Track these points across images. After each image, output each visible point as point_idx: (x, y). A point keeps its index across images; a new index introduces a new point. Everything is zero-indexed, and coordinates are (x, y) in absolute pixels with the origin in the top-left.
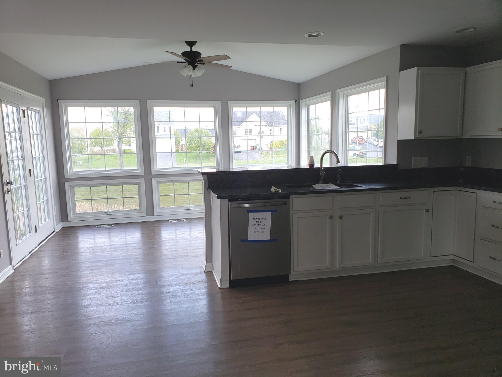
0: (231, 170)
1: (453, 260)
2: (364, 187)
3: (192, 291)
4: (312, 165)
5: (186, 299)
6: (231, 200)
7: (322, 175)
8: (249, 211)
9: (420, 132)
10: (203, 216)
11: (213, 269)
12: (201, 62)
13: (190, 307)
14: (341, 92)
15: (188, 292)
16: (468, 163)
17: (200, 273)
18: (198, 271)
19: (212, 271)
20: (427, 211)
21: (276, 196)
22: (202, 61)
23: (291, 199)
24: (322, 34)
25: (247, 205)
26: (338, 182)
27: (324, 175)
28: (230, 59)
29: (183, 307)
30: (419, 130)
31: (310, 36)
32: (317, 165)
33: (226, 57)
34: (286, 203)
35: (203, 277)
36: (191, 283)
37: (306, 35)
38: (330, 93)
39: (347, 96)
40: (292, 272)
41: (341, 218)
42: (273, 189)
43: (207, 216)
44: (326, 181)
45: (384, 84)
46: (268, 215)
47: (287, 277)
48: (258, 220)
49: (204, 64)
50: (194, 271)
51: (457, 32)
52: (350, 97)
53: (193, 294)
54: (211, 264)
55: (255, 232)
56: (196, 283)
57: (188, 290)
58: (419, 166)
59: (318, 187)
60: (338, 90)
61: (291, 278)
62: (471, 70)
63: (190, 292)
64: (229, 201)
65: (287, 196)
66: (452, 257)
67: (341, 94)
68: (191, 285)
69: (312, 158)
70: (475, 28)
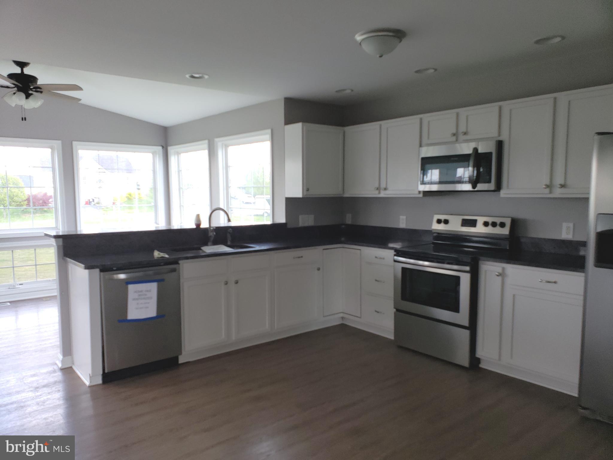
0: (79, 233)
1: (343, 318)
2: (257, 247)
3: (47, 396)
4: (198, 225)
5: (42, 407)
6: (104, 269)
7: (210, 236)
8: (128, 282)
9: (308, 190)
10: (56, 293)
11: (73, 364)
12: (39, 90)
13: (51, 417)
14: (219, 142)
15: (42, 399)
16: (349, 220)
17: (54, 371)
18: (50, 369)
19: (71, 367)
20: (319, 269)
21: (162, 262)
22: (40, 88)
23: (181, 265)
24: (206, 77)
25: (122, 276)
26: (229, 243)
27: (213, 236)
28: (82, 91)
29: (40, 418)
30: (306, 188)
31: (192, 77)
32: (205, 225)
33: (77, 88)
34: (174, 270)
35: (59, 376)
36: (44, 386)
37: (187, 76)
38: (206, 141)
39: (227, 146)
40: (183, 352)
41: (237, 282)
42: (157, 254)
43: (63, 293)
44: (216, 242)
45: (268, 136)
46: (153, 287)
47: (177, 358)
48: (140, 293)
49: (41, 92)
50: (44, 370)
51: (337, 91)
52: (229, 147)
53: (50, 399)
54: (70, 357)
55: (137, 309)
56: (51, 385)
57: (41, 396)
58: (306, 225)
59: (208, 249)
60: (216, 140)
61: (182, 360)
62: (349, 130)
63: (45, 398)
64: (101, 271)
65: (176, 262)
66: (342, 315)
67: (220, 144)
68: (45, 389)
69: (198, 216)
70: (352, 90)
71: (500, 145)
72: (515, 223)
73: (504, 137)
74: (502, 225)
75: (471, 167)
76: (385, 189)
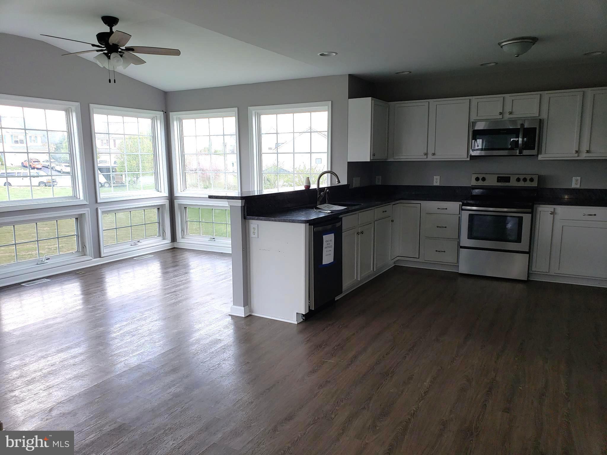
4: (308, 186)
9: (374, 155)
11: (252, 312)
38: (236, 109)
39: (259, 115)
45: (327, 107)
48: (328, 243)
51: (396, 73)
54: (247, 307)
55: (326, 255)
58: (357, 186)
60: (251, 108)
66: (398, 258)
67: (253, 112)
69: (308, 179)
70: (410, 72)
71: (541, 122)
72: (541, 179)
73: (544, 116)
74: (532, 180)
75: (521, 138)
76: (434, 154)
